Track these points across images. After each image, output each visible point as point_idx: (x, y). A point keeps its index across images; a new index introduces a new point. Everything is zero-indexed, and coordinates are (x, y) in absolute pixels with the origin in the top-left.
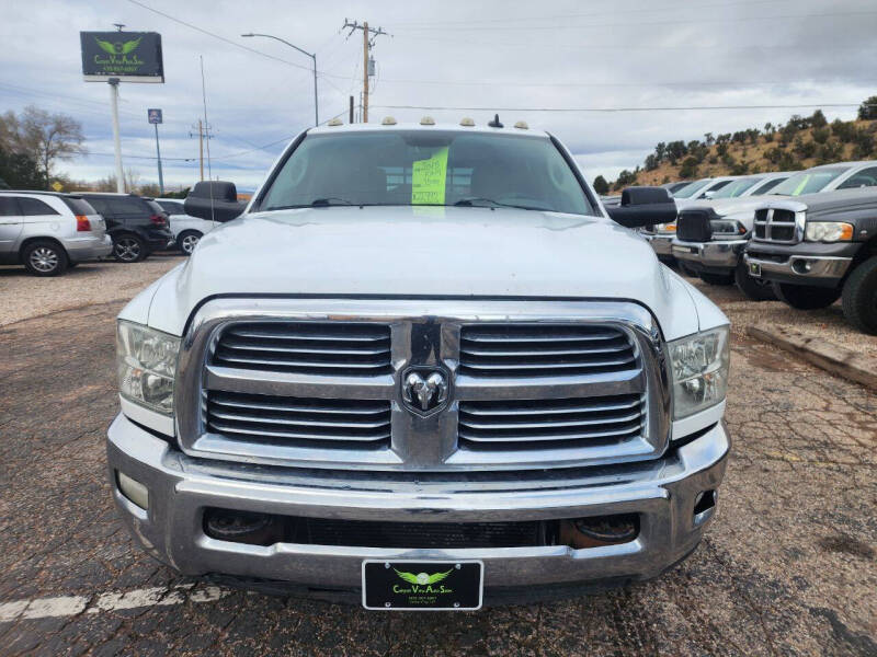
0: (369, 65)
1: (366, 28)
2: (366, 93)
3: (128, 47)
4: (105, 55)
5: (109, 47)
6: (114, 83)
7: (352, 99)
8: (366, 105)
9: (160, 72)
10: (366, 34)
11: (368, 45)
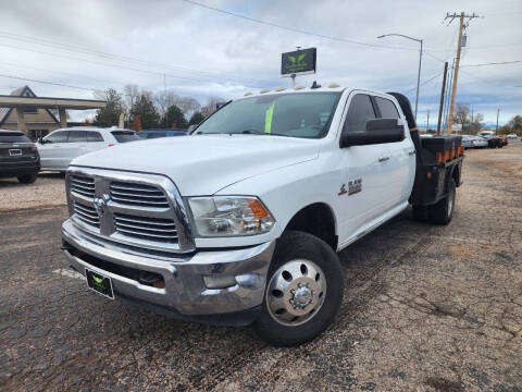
0: (462, 40)
1: (462, 16)
2: (458, 58)
3: (301, 57)
4: (291, 63)
5: (293, 59)
6: (293, 77)
7: (447, 64)
8: (457, 66)
9: (314, 68)
10: (462, 20)
11: (463, 26)
